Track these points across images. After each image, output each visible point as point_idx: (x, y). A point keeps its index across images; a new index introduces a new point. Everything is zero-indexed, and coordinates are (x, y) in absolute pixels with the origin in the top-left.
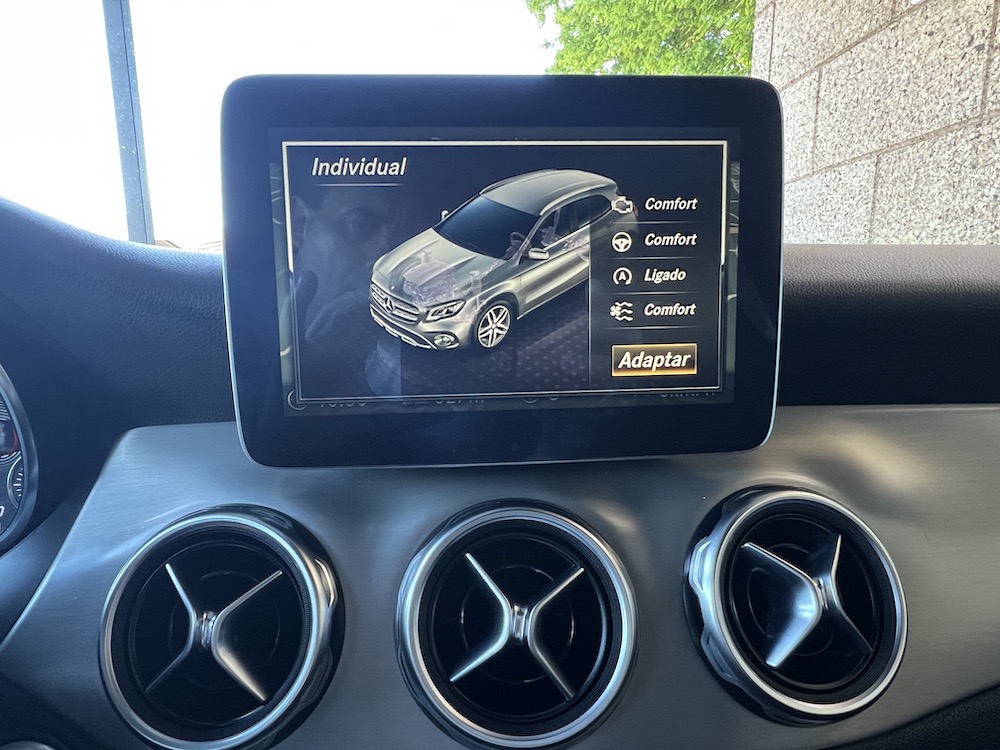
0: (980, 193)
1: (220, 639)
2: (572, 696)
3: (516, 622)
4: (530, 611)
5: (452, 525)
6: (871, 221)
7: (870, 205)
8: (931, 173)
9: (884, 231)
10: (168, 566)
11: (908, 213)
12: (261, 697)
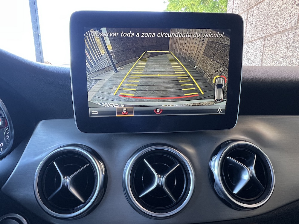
0: (295, 50)
1: (70, 184)
2: (175, 202)
3: (159, 180)
4: (163, 177)
5: (140, 151)
6: (262, 58)
7: (262, 53)
8: (281, 43)
9: (266, 61)
10: (54, 162)
11: (273, 56)
12: (83, 201)
